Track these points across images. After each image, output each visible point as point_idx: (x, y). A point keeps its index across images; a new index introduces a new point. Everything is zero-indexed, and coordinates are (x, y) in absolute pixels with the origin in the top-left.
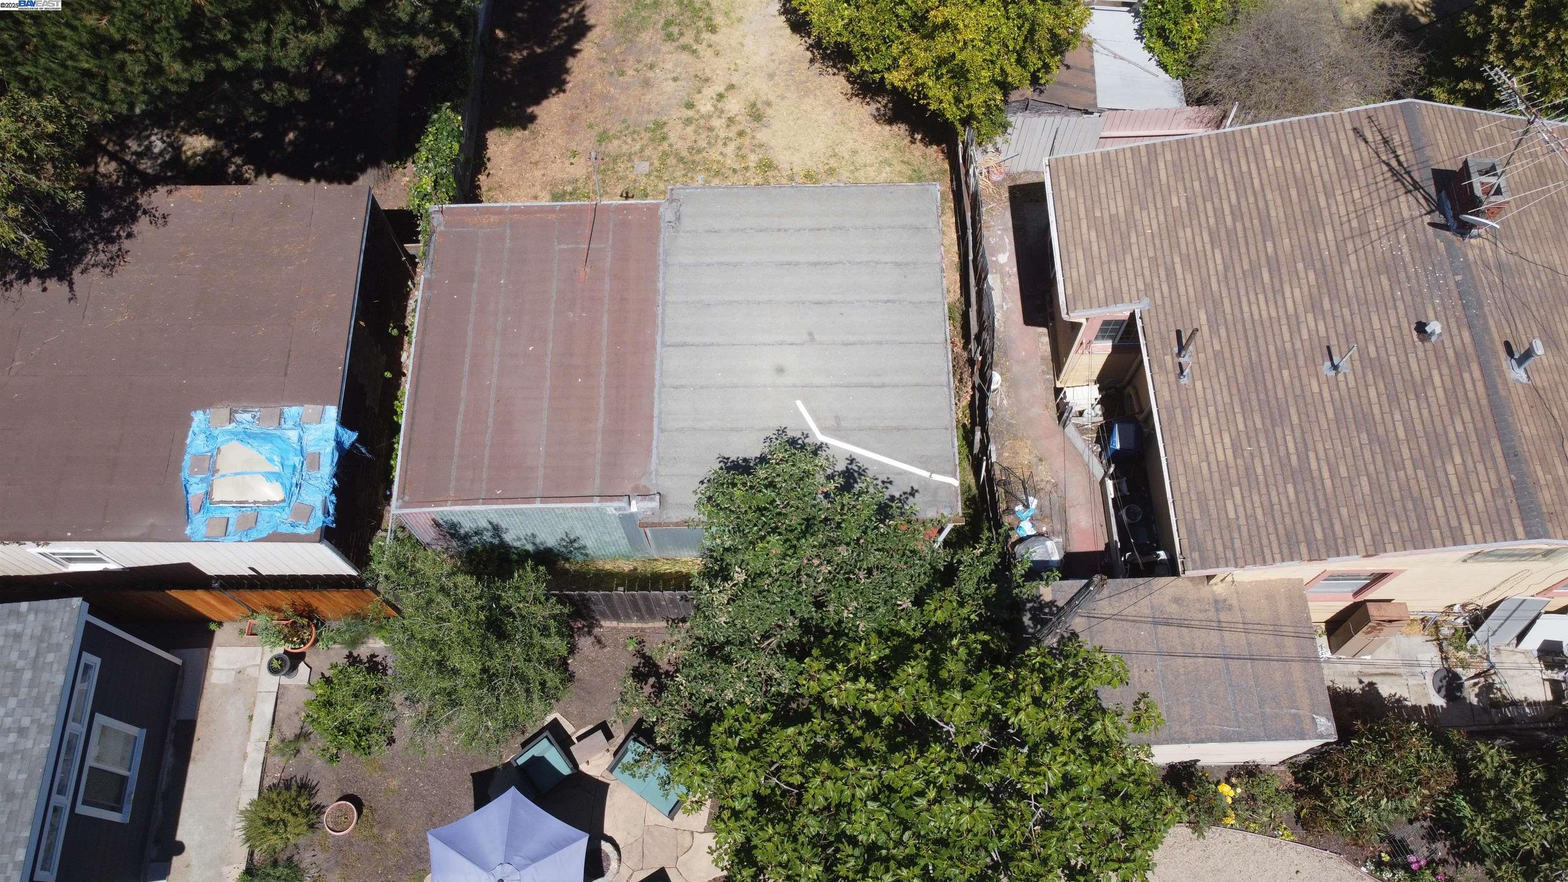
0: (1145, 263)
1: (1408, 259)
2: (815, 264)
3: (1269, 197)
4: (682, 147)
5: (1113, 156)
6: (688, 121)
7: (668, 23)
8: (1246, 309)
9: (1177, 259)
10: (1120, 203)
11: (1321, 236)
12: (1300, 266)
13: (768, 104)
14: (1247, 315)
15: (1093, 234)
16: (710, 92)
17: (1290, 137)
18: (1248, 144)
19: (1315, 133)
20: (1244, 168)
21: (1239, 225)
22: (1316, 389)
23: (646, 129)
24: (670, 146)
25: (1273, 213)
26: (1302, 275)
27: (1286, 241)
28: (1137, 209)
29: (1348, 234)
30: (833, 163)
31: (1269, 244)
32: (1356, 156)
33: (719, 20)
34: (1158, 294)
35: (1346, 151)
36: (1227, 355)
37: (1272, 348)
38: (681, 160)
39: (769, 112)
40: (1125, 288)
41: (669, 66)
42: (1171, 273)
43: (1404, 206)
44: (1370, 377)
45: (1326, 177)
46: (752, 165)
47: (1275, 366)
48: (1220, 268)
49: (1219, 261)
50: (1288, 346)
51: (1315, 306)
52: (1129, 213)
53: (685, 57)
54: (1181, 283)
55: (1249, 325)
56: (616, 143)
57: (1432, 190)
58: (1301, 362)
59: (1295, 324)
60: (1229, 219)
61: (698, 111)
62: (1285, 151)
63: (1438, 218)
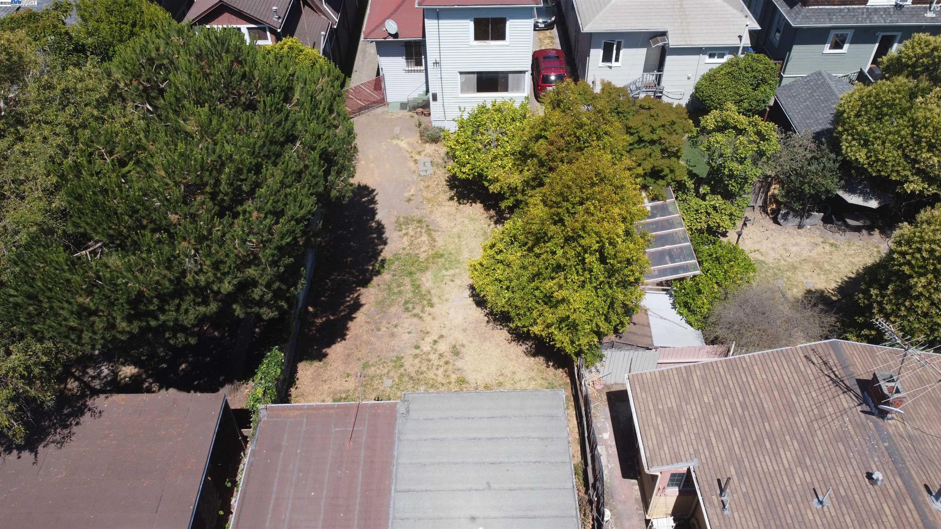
0: (693, 437)
1: (852, 433)
2: (490, 439)
3: (762, 396)
4: (412, 371)
5: (666, 373)
6: (416, 356)
7: (406, 302)
8: (758, 465)
9: (712, 434)
10: (673, 401)
11: (797, 419)
12: (788, 438)
13: (463, 346)
14: (760, 469)
15: (659, 419)
16: (429, 339)
17: (768, 361)
18: (744, 365)
19: (783, 359)
20: (745, 380)
21: (746, 413)
22: (811, 518)
23: (392, 361)
24: (405, 370)
25: (766, 405)
26: (790, 443)
27: (777, 422)
28: (684, 404)
29: (813, 418)
30: (501, 379)
31: (766, 424)
32: (809, 372)
33: (435, 300)
34: (703, 456)
35: (803, 369)
36: (751, 495)
37: (779, 490)
38: (411, 378)
39: (463, 350)
40: (682, 453)
41: (406, 325)
42: (709, 443)
43: (844, 401)
44: (844, 509)
45: (794, 384)
46: (453, 380)
47: (783, 502)
48: (739, 439)
49: (738, 435)
50: (789, 488)
51: (800, 463)
52: (680, 406)
53: (415, 320)
54: (716, 449)
55: (762, 476)
56: (373, 369)
57: (859, 391)
58: (799, 499)
59: (791, 476)
60: (740, 410)
61: (422, 351)
62: (767, 369)
63: (867, 409)
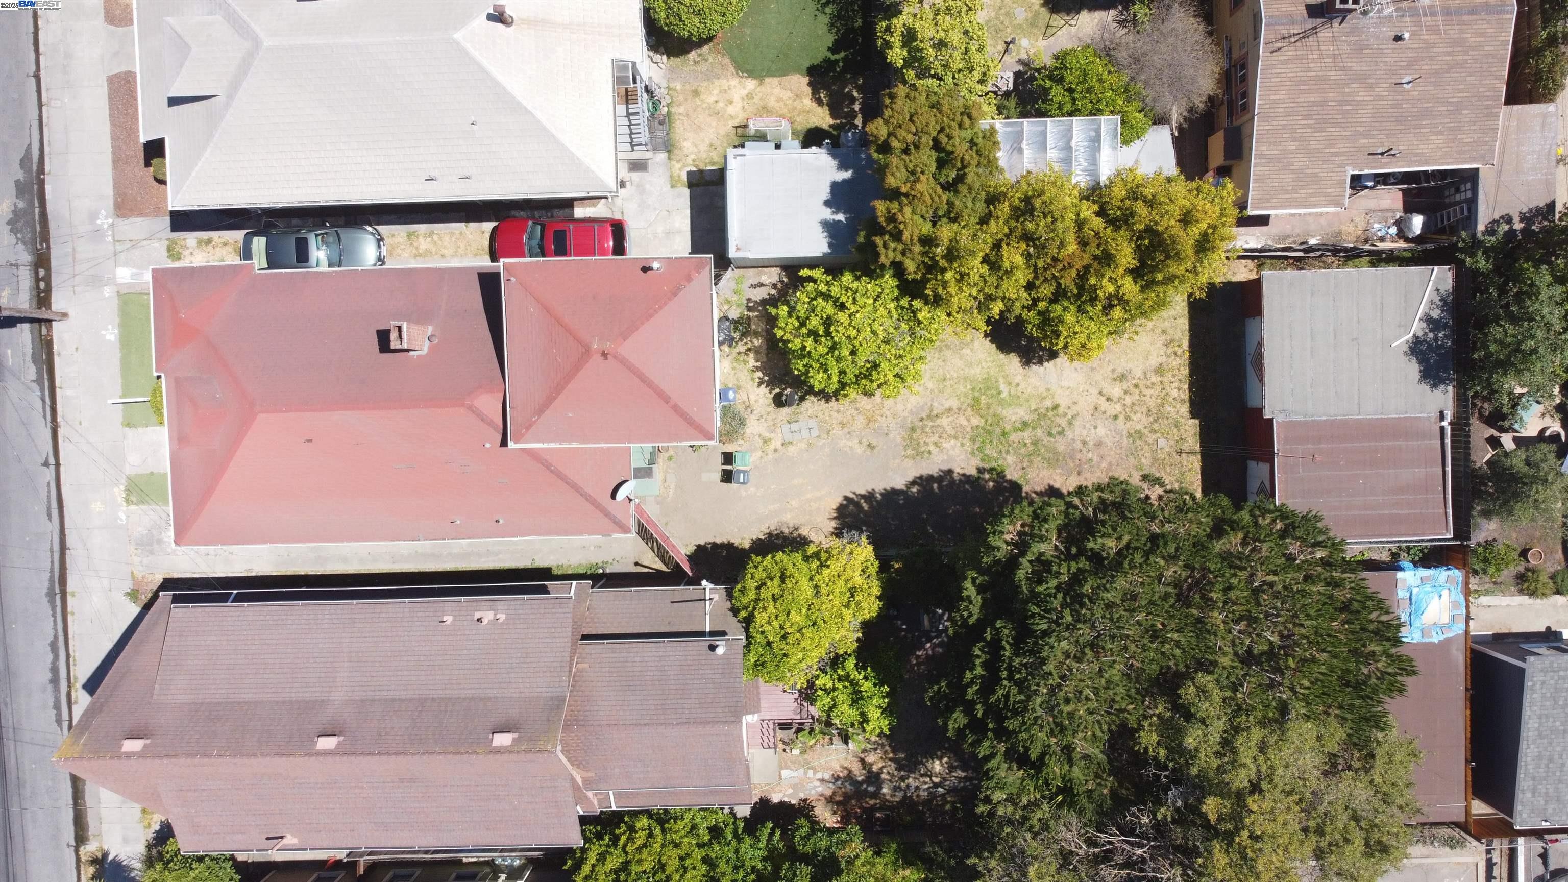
0: (1324, 166)
1: (1357, 38)
3: (1302, 100)
5: (1258, 177)
6: (1128, 418)
7: (1050, 434)
8: (1364, 120)
9: (1327, 150)
10: (1287, 176)
11: (1332, 78)
12: (1347, 90)
13: (1113, 371)
14: (1368, 120)
15: (1302, 191)
16: (1104, 405)
17: (1268, 84)
18: (1268, 106)
19: (1270, 71)
20: (1281, 110)
21: (1314, 117)
22: (1417, 93)
24: (1145, 428)
25: (1312, 99)
26: (1352, 90)
27: (1331, 95)
28: (1292, 168)
29: (1332, 65)
31: (1330, 103)
32: (1290, 53)
34: (1346, 162)
35: (1286, 58)
36: (1388, 132)
37: (1390, 110)
38: (1155, 421)
39: (1119, 370)
40: (1338, 178)
41: (1085, 433)
42: (1336, 154)
43: (1327, 35)
44: (1417, 67)
45: (1298, 70)
46: (1159, 379)
47: (1400, 110)
48: (1338, 129)
49: (1334, 129)
50: (1390, 102)
51: (1371, 87)
52: (1293, 172)
54: (1341, 150)
55: (1375, 120)
56: (1143, 460)
57: (1320, 21)
58: (1400, 97)
59: (1380, 98)
60: (1309, 122)
62: (1276, 88)
63: (1339, 20)
